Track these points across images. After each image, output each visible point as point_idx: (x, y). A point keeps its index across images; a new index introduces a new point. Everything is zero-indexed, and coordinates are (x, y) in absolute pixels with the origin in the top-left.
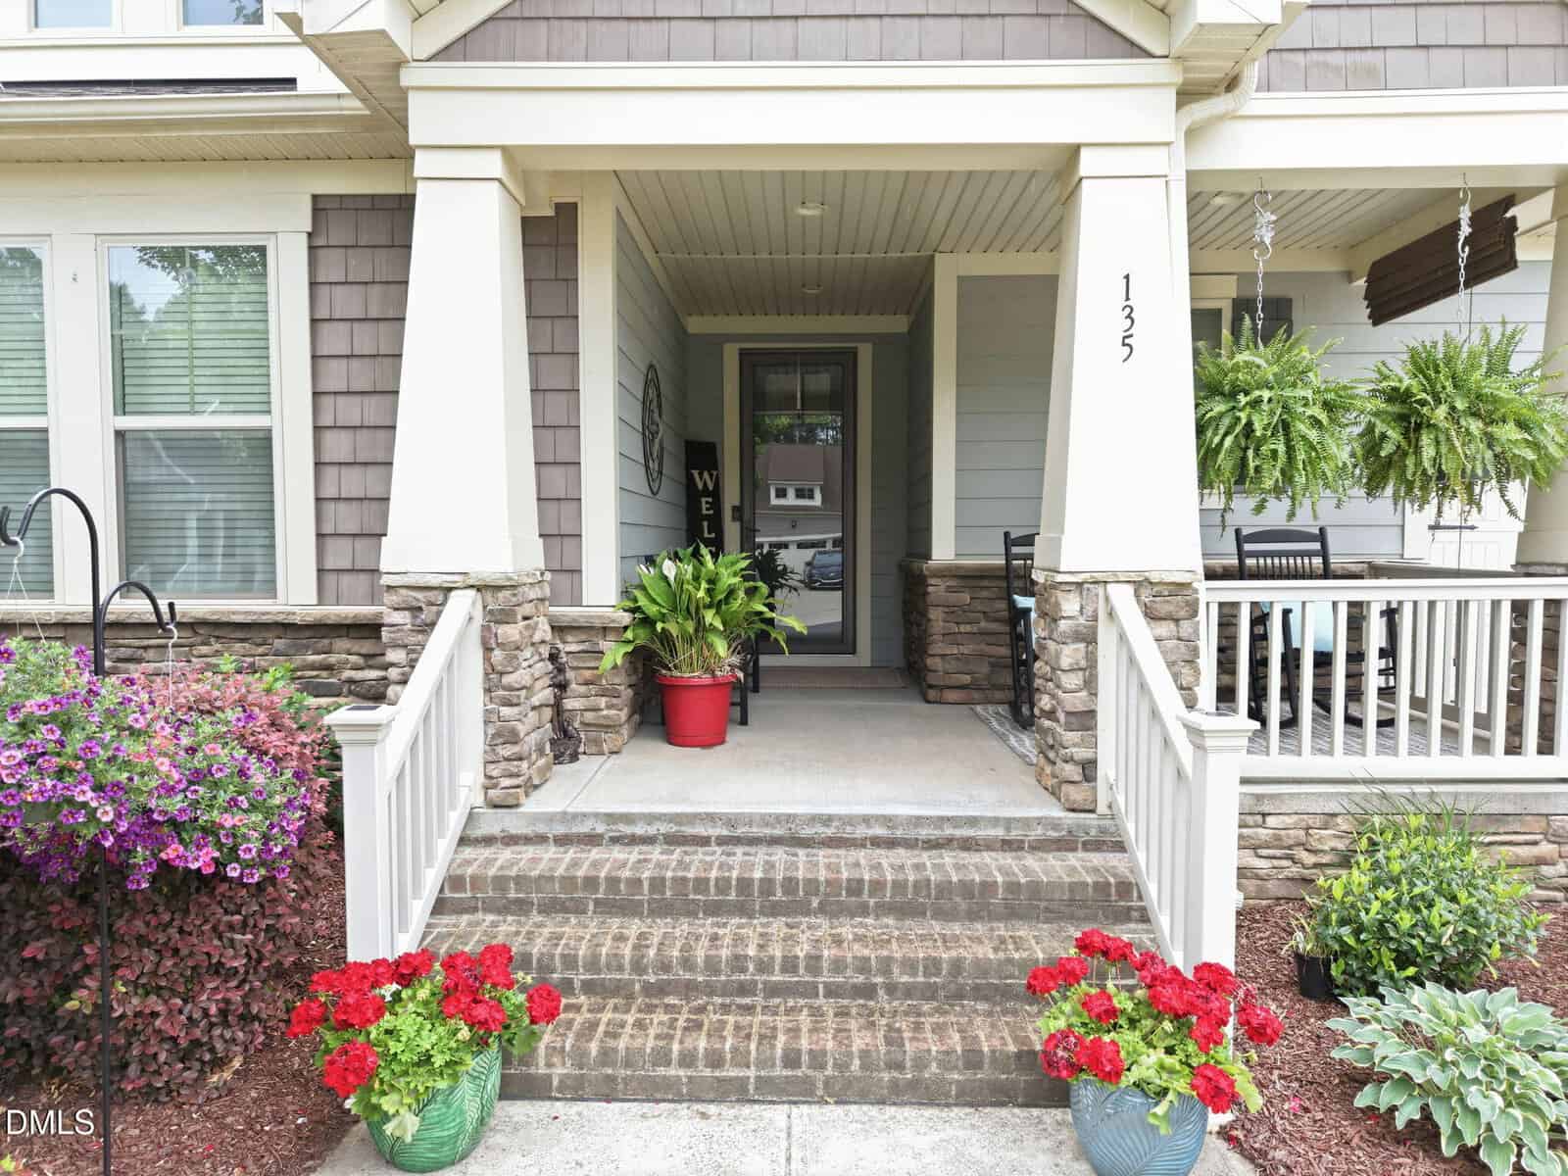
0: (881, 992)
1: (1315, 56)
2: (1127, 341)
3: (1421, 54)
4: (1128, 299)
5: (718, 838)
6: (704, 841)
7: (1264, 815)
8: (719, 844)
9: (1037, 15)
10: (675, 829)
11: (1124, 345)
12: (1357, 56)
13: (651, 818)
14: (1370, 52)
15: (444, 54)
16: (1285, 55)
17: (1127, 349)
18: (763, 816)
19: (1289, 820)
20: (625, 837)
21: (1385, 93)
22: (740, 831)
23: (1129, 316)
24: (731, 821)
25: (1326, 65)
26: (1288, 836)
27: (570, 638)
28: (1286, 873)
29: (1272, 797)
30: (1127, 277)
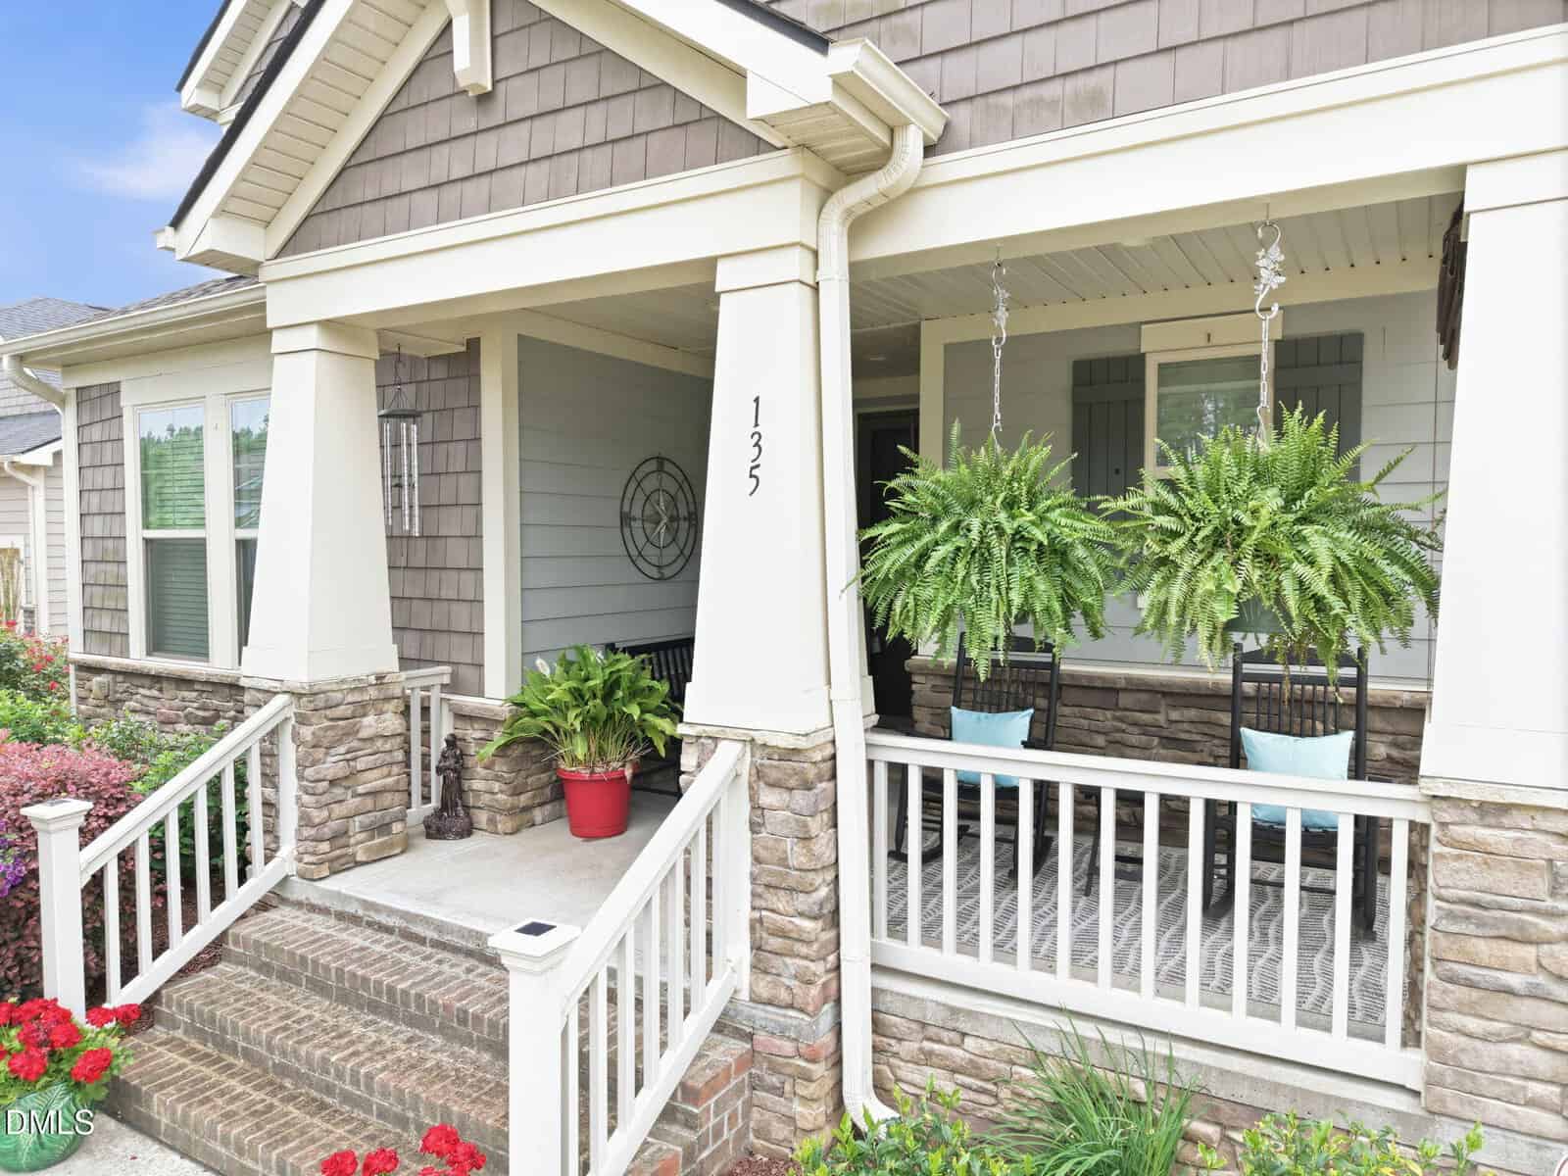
0: (412, 1127)
1: (1027, 93)
2: (754, 472)
3: (1163, 61)
4: (756, 425)
5: (431, 940)
6: (422, 941)
7: (964, 1035)
8: (432, 946)
9: (675, 126)
10: (405, 925)
11: (751, 476)
12: (1081, 81)
13: (391, 912)
14: (1097, 73)
15: (281, 253)
16: (992, 99)
17: (754, 480)
18: (461, 929)
19: (988, 1047)
20: (375, 923)
21: (1116, 122)
22: (446, 938)
23: (757, 444)
24: (440, 927)
25: (1038, 102)
26: (987, 1066)
27: (476, 726)
28: (986, 1111)
29: (971, 1014)
30: (757, 400)
